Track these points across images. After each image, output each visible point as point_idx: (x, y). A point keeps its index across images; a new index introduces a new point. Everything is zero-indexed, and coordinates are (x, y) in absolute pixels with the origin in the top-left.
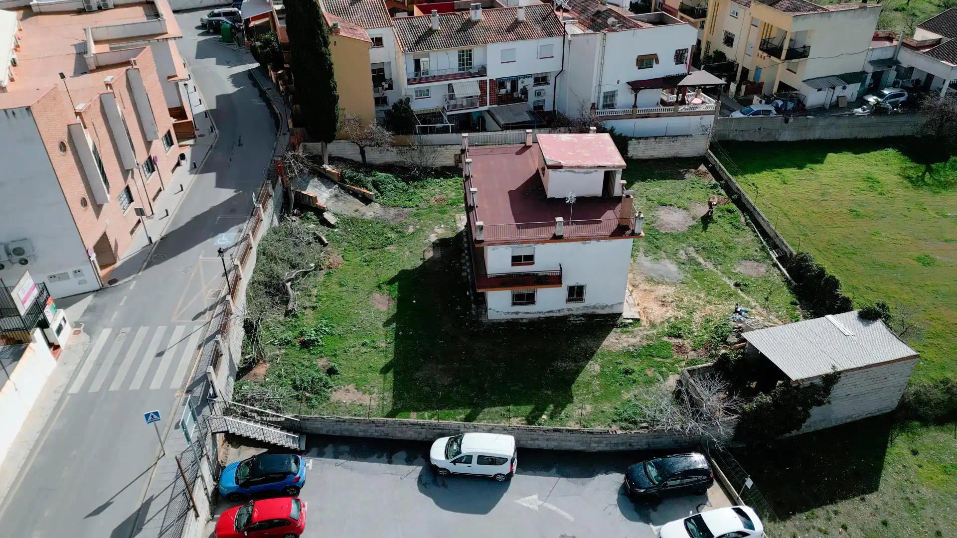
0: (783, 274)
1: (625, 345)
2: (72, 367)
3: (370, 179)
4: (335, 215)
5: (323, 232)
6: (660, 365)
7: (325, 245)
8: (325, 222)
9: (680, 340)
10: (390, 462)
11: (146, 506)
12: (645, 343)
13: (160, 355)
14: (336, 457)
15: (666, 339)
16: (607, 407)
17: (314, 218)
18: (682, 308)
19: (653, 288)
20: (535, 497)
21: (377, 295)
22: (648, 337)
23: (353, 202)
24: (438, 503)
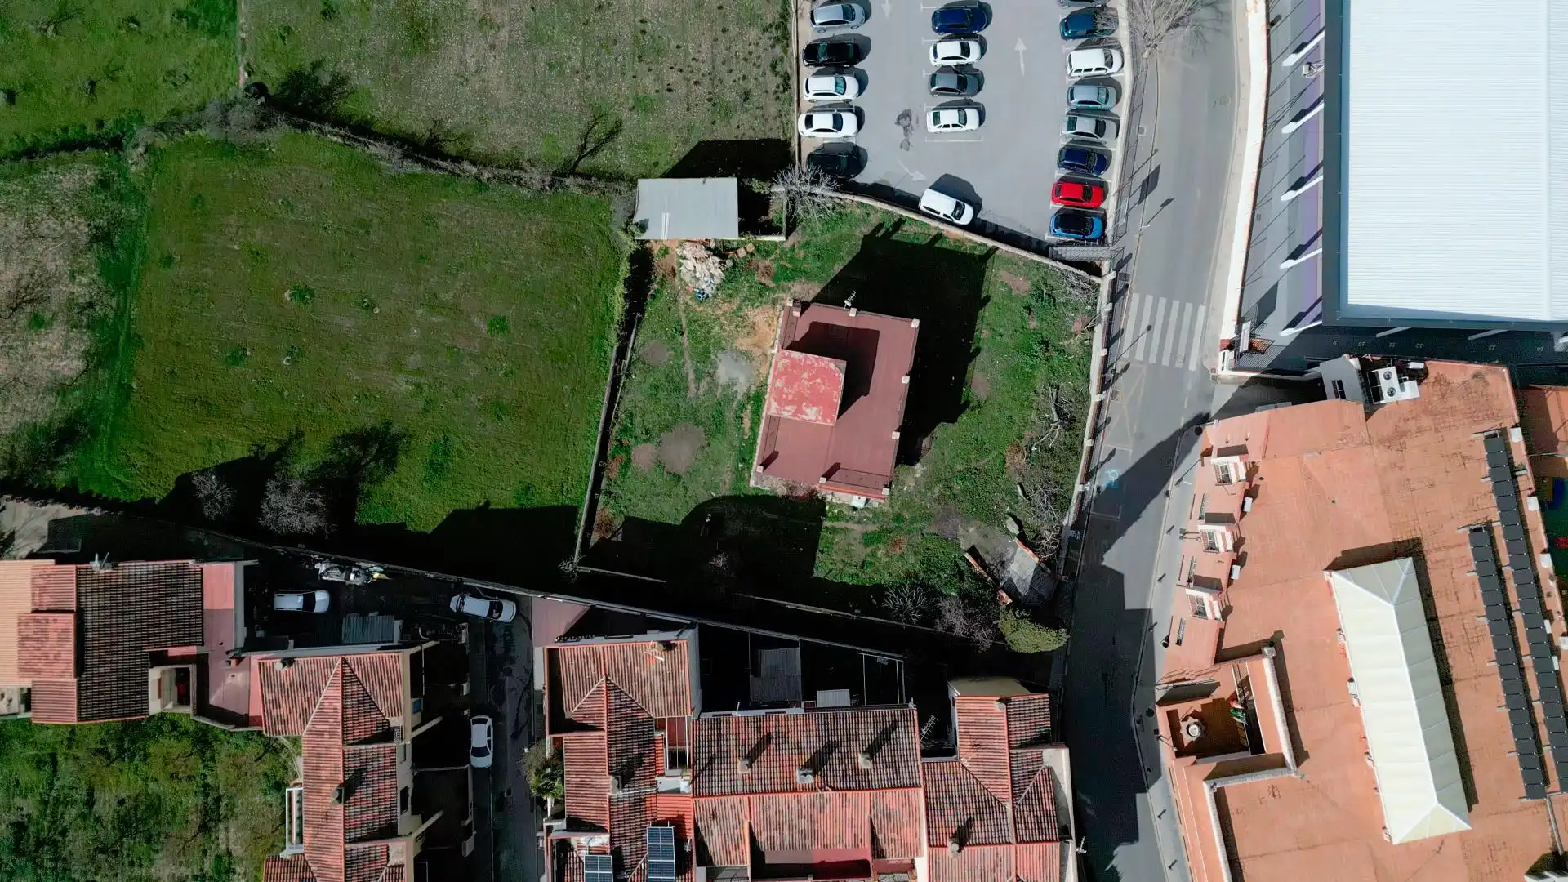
0: (636, 335)
1: (805, 286)
2: (1209, 333)
3: (966, 586)
4: (1007, 532)
5: (1021, 509)
6: (792, 259)
7: (1020, 484)
8: (1019, 523)
9: (763, 281)
10: (996, 226)
11: (1142, 198)
12: (790, 285)
13: (1149, 328)
14: (1030, 238)
15: (772, 285)
16: (845, 229)
17: (1026, 530)
18: (741, 317)
19: (751, 348)
20: (914, 180)
21: (983, 396)
22: (785, 289)
23: (987, 552)
24: (973, 189)
